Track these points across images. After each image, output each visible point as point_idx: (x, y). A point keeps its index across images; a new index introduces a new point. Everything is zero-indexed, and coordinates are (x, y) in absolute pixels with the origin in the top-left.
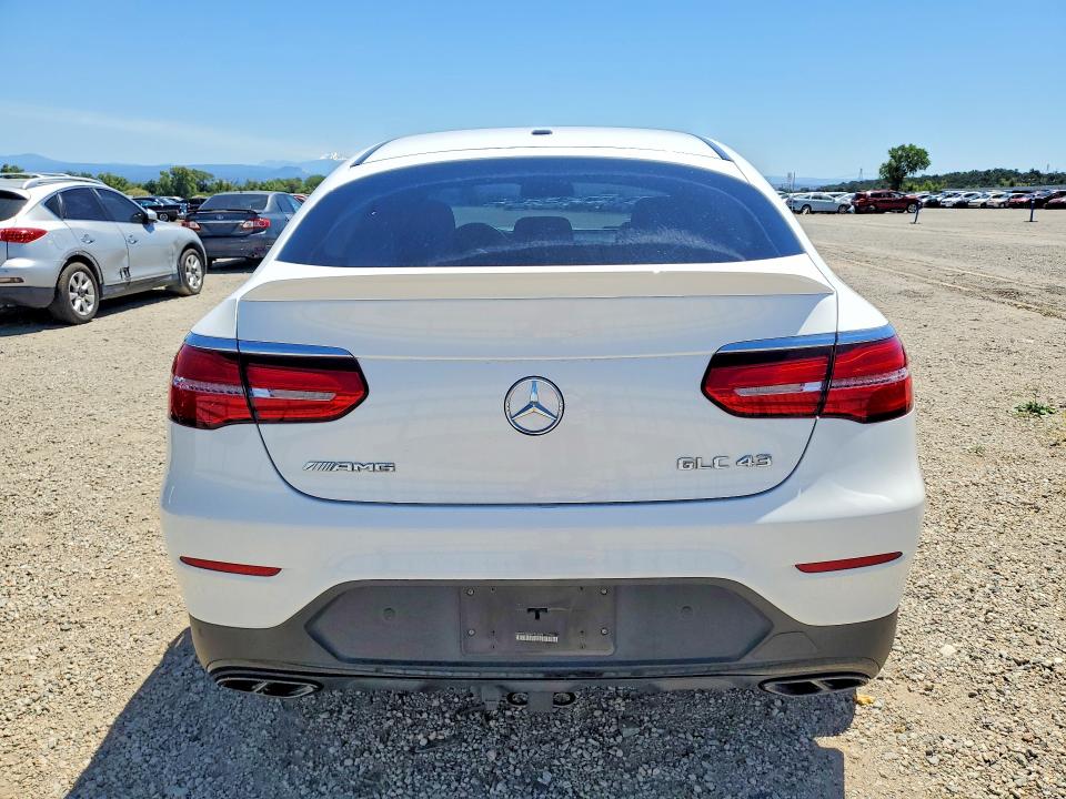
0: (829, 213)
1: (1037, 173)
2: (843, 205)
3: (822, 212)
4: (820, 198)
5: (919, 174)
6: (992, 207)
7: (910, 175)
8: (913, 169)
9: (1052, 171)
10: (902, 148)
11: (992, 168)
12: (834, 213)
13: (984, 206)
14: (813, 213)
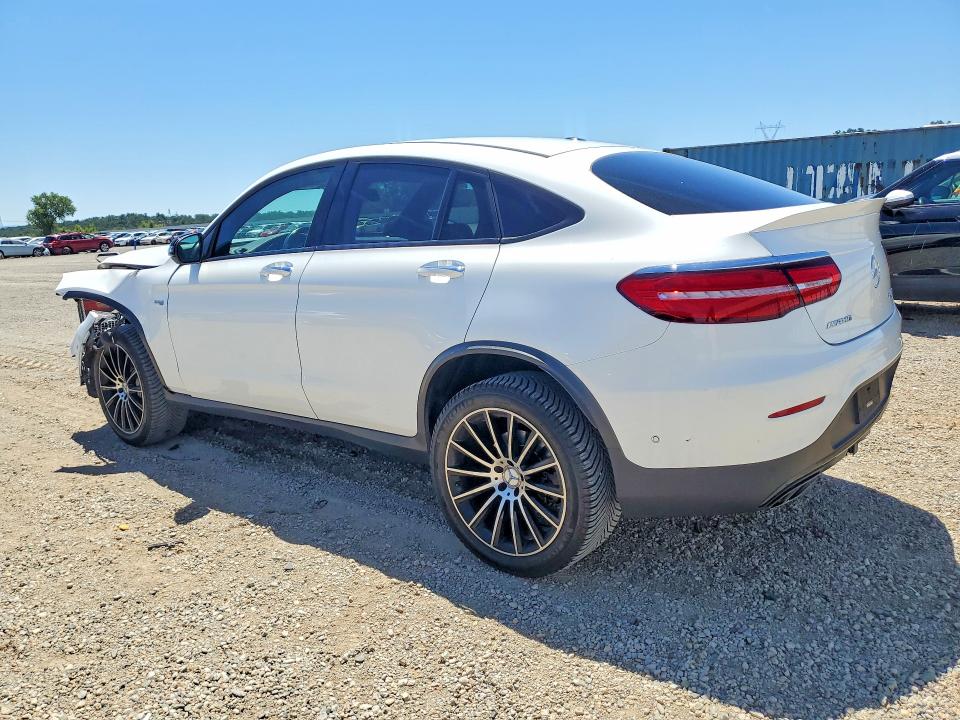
0: (23, 256)
1: (162, 216)
2: (37, 249)
3: (16, 256)
4: (11, 242)
5: (68, 218)
6: (161, 243)
7: (59, 221)
8: (61, 215)
9: (173, 214)
10: (44, 195)
11: (125, 213)
12: (28, 256)
13: (154, 243)
14: (6, 257)
